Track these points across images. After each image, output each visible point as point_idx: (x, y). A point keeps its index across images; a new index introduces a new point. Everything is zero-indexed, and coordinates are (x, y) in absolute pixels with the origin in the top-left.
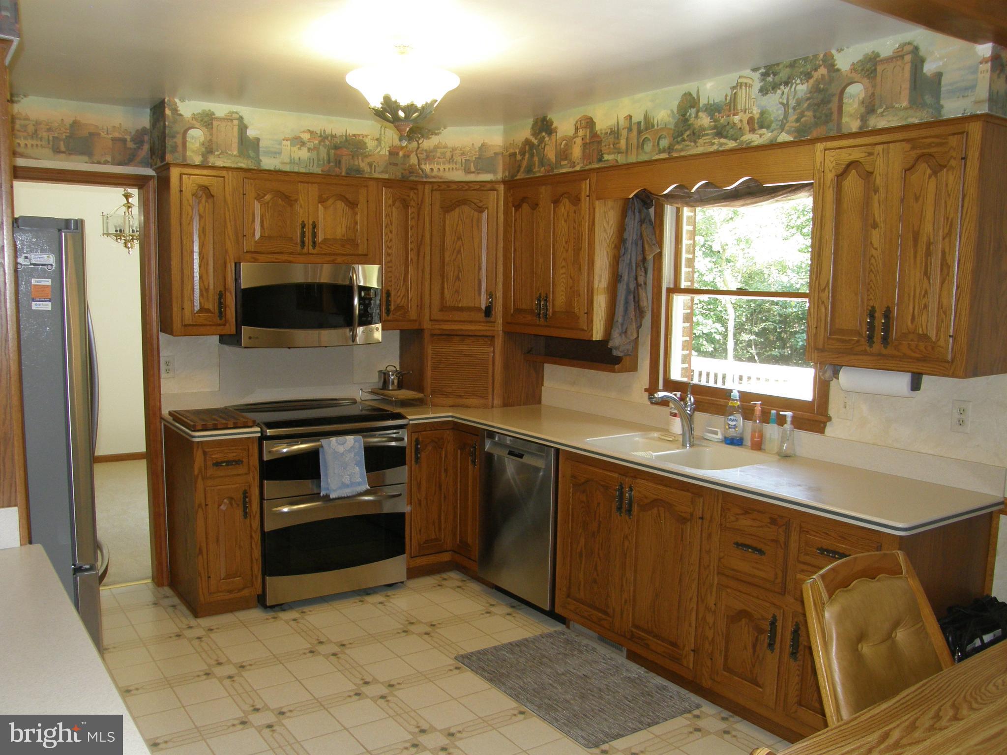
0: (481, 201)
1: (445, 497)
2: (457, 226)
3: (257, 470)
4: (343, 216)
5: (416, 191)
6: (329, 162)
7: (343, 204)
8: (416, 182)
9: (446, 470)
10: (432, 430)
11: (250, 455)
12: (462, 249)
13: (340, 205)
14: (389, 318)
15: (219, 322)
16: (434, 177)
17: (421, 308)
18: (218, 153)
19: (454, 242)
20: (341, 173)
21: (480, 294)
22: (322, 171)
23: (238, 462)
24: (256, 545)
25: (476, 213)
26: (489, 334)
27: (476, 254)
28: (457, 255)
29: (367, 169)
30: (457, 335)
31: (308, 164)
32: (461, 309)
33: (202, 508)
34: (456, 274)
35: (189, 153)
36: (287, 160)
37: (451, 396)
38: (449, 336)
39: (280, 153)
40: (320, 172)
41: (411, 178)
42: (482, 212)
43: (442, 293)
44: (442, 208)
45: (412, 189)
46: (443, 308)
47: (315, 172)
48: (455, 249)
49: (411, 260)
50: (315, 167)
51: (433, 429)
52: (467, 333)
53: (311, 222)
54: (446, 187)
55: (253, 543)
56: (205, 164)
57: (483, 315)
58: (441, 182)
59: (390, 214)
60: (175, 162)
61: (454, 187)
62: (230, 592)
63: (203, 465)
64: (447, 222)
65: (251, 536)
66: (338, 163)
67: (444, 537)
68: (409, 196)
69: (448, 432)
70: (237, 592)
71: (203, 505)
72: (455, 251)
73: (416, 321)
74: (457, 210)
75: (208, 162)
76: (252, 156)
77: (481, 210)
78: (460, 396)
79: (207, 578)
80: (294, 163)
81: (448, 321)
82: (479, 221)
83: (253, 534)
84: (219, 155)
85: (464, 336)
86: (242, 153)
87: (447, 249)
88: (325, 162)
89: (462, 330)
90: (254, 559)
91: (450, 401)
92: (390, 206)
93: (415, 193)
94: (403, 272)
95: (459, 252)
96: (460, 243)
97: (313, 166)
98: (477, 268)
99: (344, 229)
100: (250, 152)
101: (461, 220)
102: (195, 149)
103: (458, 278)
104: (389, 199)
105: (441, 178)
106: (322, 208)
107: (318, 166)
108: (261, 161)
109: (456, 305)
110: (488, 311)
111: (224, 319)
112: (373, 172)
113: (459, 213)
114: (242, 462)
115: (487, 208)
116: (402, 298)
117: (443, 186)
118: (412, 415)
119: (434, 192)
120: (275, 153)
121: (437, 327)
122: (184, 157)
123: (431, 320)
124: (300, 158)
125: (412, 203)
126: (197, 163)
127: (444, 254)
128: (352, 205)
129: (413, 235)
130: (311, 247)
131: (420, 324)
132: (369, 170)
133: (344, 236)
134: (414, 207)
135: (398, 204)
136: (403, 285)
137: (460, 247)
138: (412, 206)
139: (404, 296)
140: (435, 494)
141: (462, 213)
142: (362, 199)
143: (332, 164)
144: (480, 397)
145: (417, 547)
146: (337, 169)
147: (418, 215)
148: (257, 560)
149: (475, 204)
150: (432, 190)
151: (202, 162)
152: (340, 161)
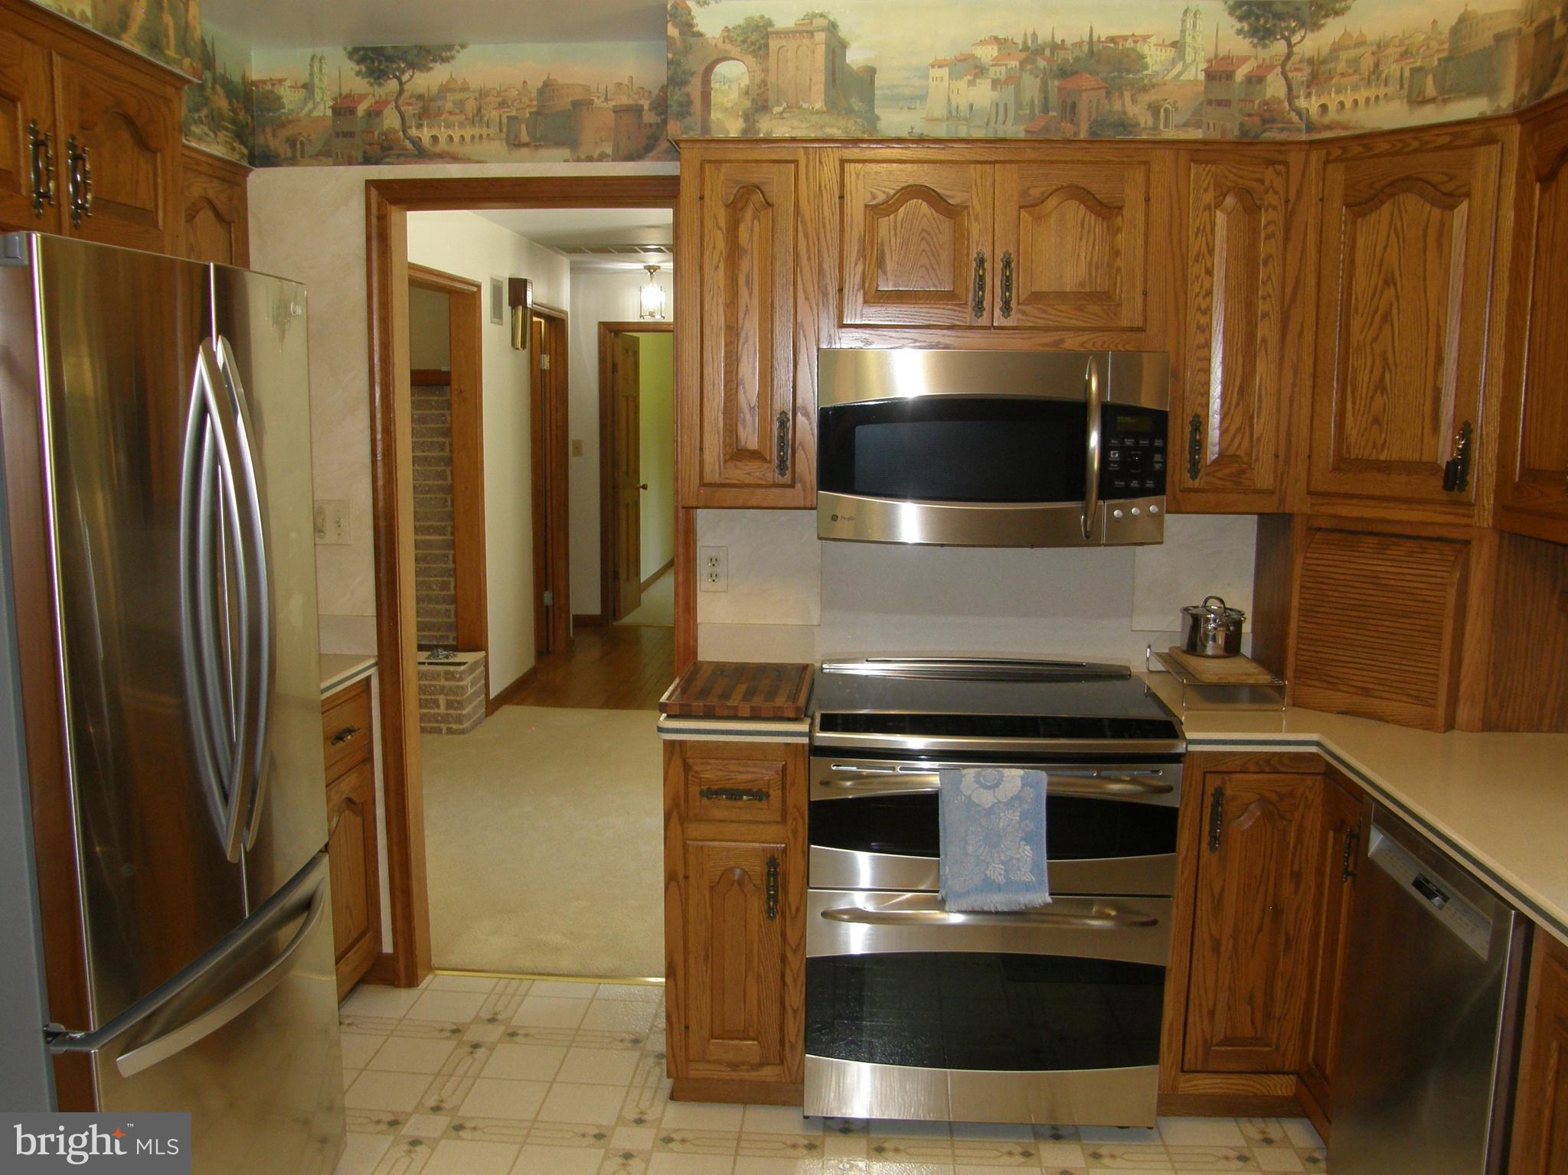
0: (1451, 178)
1: (1287, 940)
2: (1385, 248)
3: (803, 818)
4: (1081, 239)
5: (1279, 167)
6: (1046, 109)
7: (1082, 209)
8: (1282, 143)
9: (1297, 877)
10: (1264, 772)
11: (788, 782)
12: (1395, 311)
13: (1075, 211)
14: (1197, 483)
15: (780, 480)
16: (1329, 127)
17: (1287, 461)
18: (780, 109)
19: (1374, 293)
20: (1076, 134)
21: (1436, 429)
22: (1027, 131)
23: (760, 795)
24: (795, 981)
25: (1436, 213)
26: (1456, 534)
27: (1433, 318)
28: (1381, 328)
29: (1145, 119)
30: (1371, 534)
31: (993, 116)
32: (1386, 467)
33: (678, 882)
34: (1377, 374)
35: (715, 115)
36: (940, 111)
37: (1342, 688)
38: (1349, 533)
39: (923, 98)
40: (1022, 135)
41: (1268, 135)
42: (1452, 207)
43: (1341, 426)
44: (1348, 206)
45: (1271, 163)
46: (1343, 463)
47: (1009, 135)
48: (1376, 311)
49: (1264, 340)
50: (1010, 121)
51: (1267, 769)
52: (1398, 530)
53: (999, 254)
54: (1361, 149)
55: (788, 973)
56: (750, 136)
57: (1441, 483)
58: (1346, 138)
59: (1208, 227)
60: (685, 137)
61: (1383, 146)
62: (735, 1066)
63: (682, 792)
64: (1360, 242)
65: (784, 959)
66: (1070, 110)
67: (1278, 1039)
68: (1261, 181)
69: (1309, 781)
70: (748, 1071)
71: (681, 874)
72: (1378, 316)
73: (1272, 492)
74: (1386, 208)
75: (757, 132)
76: (856, 108)
77: (1448, 200)
78: (1366, 692)
79: (683, 1028)
80: (958, 118)
81: (1352, 496)
82: (1443, 232)
83: (790, 955)
84: (781, 113)
85: (1386, 536)
86: (834, 104)
87: (1356, 311)
88: (1036, 111)
89: (1384, 521)
90: (788, 1008)
91: (1340, 699)
92: (1208, 207)
93: (1278, 173)
94: (1240, 372)
95: (1386, 317)
96: (1390, 293)
97: (1004, 123)
98: (1432, 353)
99: (1083, 269)
100: (853, 100)
101: (1397, 234)
102: (730, 104)
103: (1381, 386)
104: (1206, 190)
105: (1345, 127)
106: (1030, 219)
107: (1018, 119)
108: (878, 118)
109: (1374, 457)
110: (1455, 475)
111: (789, 472)
112: (1162, 126)
113: (1392, 214)
114: (768, 796)
115: (1468, 195)
116: (1235, 436)
117: (1356, 149)
118: (1196, 730)
119: (1330, 167)
120: (913, 98)
121: (1326, 510)
122: (706, 127)
123: (1310, 493)
124: (971, 106)
125: (1271, 199)
126: (733, 134)
127: (1348, 325)
128: (1106, 210)
129: (1269, 278)
130: (997, 312)
131: (1282, 501)
132: (1150, 122)
133: (1082, 284)
134: (1275, 208)
135: (1230, 201)
136: (1237, 404)
137: (1391, 305)
138: (1270, 205)
139: (1239, 430)
140: (1260, 929)
141: (1400, 212)
142: (1133, 196)
143: (1051, 114)
144: (1417, 697)
145: (1200, 1050)
146: (1067, 126)
147: (1287, 230)
148: (795, 1011)
149: (1434, 186)
150: (1326, 162)
151: (745, 131)
152: (1074, 106)
